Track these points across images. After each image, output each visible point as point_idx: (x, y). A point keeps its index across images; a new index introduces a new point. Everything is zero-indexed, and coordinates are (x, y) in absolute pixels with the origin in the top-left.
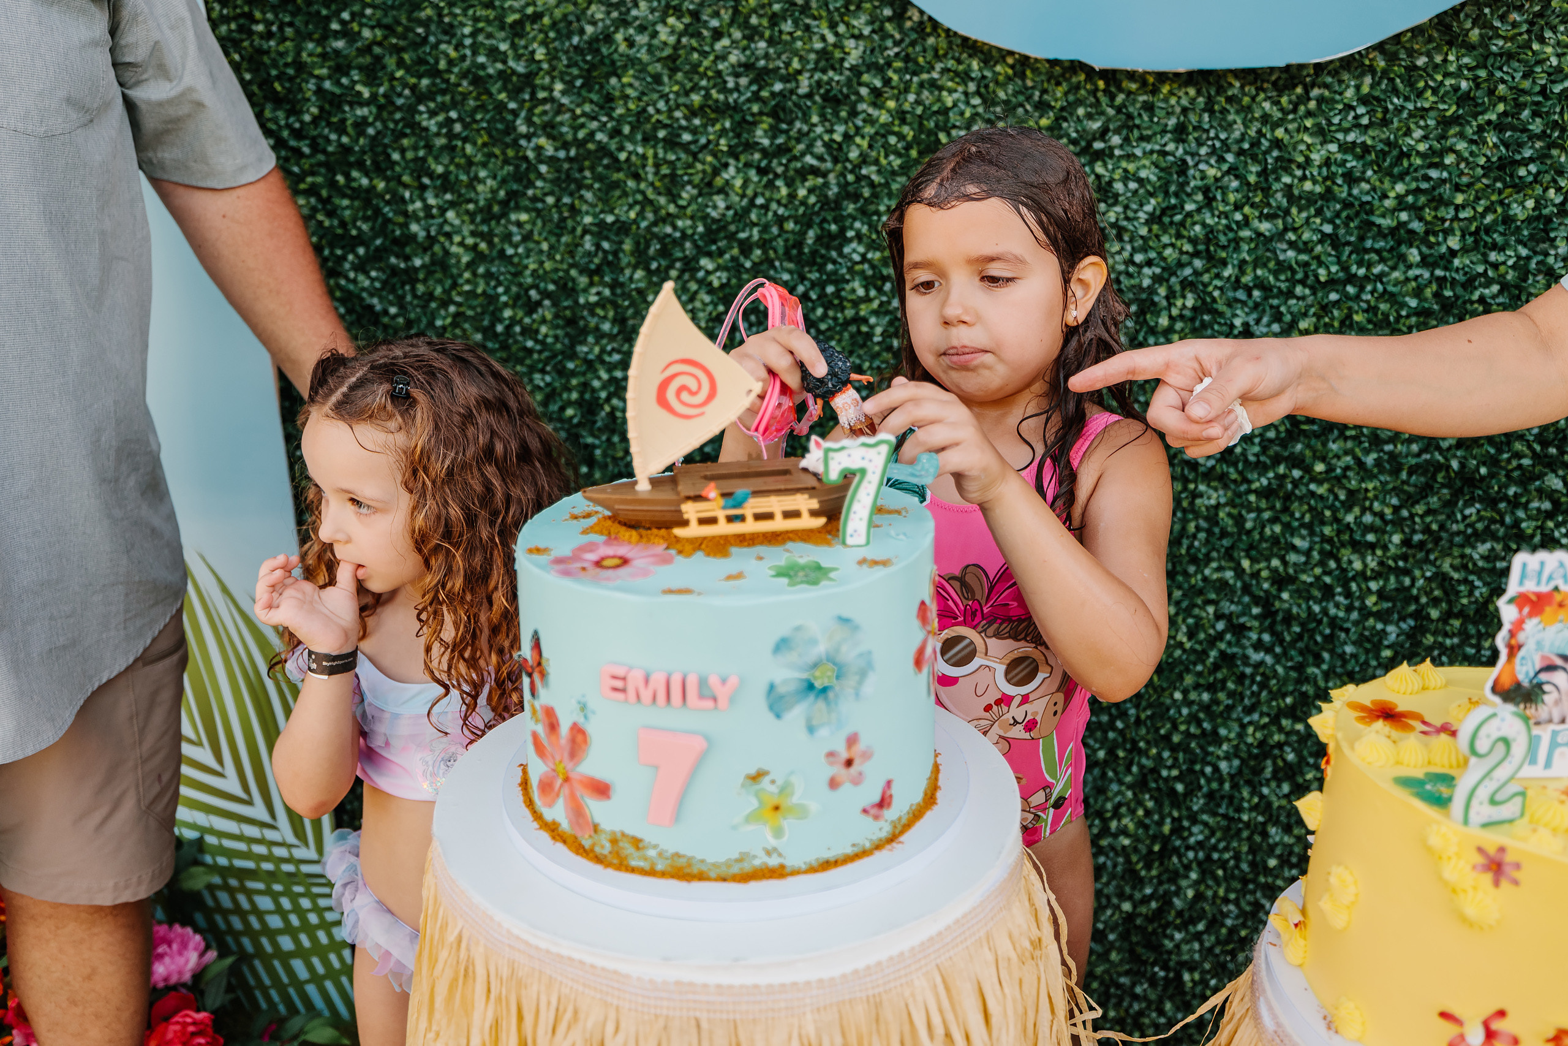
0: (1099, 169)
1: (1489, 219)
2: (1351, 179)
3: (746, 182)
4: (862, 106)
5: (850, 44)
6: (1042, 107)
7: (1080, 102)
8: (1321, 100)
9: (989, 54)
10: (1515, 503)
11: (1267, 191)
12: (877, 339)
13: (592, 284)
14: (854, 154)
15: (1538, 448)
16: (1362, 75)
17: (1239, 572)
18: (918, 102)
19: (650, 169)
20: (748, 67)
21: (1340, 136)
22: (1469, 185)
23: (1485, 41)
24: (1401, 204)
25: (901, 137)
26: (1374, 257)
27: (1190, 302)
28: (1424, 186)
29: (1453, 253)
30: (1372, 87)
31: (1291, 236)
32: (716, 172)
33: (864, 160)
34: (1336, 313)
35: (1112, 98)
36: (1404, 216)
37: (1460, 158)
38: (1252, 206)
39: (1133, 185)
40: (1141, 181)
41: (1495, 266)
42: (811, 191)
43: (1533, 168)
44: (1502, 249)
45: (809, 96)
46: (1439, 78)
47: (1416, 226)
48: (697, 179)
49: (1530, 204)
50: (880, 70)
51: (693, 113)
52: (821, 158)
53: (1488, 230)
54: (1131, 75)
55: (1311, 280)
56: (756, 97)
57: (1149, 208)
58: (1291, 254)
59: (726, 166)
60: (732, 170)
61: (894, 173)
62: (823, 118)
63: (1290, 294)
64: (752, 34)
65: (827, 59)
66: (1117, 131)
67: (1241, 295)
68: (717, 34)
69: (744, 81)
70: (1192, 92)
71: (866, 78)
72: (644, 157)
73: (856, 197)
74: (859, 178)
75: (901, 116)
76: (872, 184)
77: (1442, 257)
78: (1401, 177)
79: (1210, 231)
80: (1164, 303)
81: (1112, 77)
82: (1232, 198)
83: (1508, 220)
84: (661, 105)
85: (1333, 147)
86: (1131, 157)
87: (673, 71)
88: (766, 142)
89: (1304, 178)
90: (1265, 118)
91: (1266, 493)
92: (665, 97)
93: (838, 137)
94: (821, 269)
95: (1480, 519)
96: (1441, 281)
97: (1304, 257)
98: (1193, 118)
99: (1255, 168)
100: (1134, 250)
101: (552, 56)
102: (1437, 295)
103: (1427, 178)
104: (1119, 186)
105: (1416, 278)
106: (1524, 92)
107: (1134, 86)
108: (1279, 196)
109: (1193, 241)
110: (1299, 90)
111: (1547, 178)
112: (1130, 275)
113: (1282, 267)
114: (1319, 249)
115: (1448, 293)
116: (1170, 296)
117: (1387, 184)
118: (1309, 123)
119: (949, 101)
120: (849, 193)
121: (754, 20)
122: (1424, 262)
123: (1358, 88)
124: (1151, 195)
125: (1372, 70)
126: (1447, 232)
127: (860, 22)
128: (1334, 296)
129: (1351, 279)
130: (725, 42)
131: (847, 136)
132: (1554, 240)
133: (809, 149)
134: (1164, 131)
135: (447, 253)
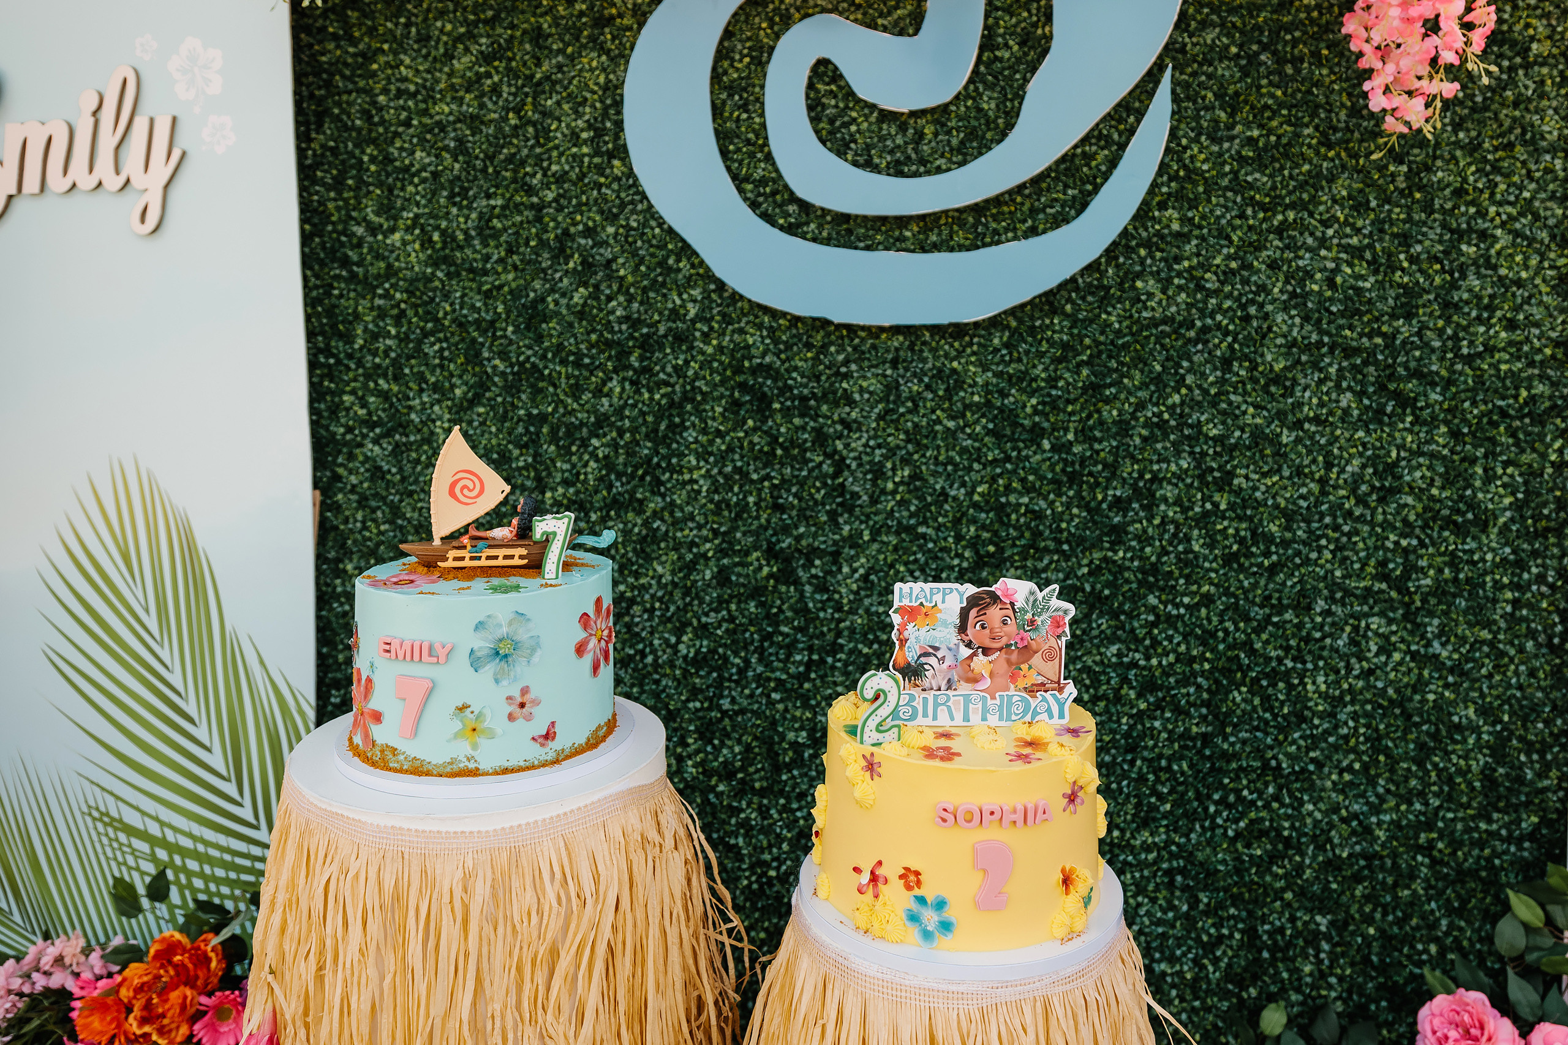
0: (845, 385)
1: (1091, 422)
2: (1003, 394)
3: (623, 389)
4: (696, 344)
5: (690, 305)
6: (809, 346)
7: (832, 343)
8: (979, 344)
9: (774, 314)
10: (1130, 616)
11: (950, 400)
12: (704, 494)
13: (521, 454)
14: (690, 373)
15: (1140, 576)
16: (1003, 331)
18: (731, 341)
19: (563, 380)
20: (627, 318)
21: (994, 367)
22: (1076, 400)
23: (1074, 312)
24: (1036, 412)
25: (721, 363)
26: (1021, 445)
27: (906, 473)
28: (1047, 399)
29: (1071, 443)
30: (1009, 338)
31: (968, 430)
32: (604, 383)
33: (697, 377)
34: (1001, 482)
35: (852, 340)
36: (1037, 419)
37: (1068, 384)
38: (943, 410)
39: (866, 396)
40: (871, 393)
41: (1098, 452)
42: (663, 396)
43: (1113, 390)
44: (1100, 442)
45: (665, 336)
46: (1049, 333)
47: (1046, 425)
48: (592, 387)
49: (1115, 413)
50: (707, 321)
51: (592, 346)
52: (669, 375)
53: (1091, 429)
54: (863, 328)
55: (983, 460)
56: (631, 337)
57: (876, 410)
58: (969, 442)
59: (611, 379)
60: (615, 382)
61: (716, 385)
62: (673, 351)
63: (970, 469)
64: (631, 298)
66: (855, 362)
67: (940, 469)
68: (610, 299)
69: (624, 327)
70: (901, 338)
71: (698, 325)
72: (560, 373)
73: (692, 400)
74: (693, 388)
75: (720, 349)
76: (701, 392)
77: (1063, 445)
78: (1031, 395)
79: (916, 426)
80: (890, 473)
81: (849, 327)
82: (928, 405)
83: (1101, 422)
84: (572, 340)
85: (990, 374)
86: (865, 378)
87: (581, 320)
88: (636, 364)
89: (973, 394)
90: (946, 355)
92: (575, 336)
93: (680, 362)
94: (669, 447)
95: (1109, 627)
96: (1065, 461)
97: (977, 444)
98: (902, 353)
99: (943, 387)
100: (869, 438)
101: (508, 312)
102: (1063, 471)
103: (1049, 395)
104: (857, 397)
105: (1049, 459)
106: (1101, 343)
107: (863, 334)
108: (959, 404)
109: (907, 432)
110: (967, 339)
111: (1122, 396)
112: (867, 454)
113: (964, 451)
114: (987, 439)
115: (1069, 469)
116: (894, 469)
117: (1024, 398)
118: (973, 359)
119: (751, 341)
120: (686, 398)
121: (632, 290)
122: (1054, 448)
123: (1001, 338)
124: (878, 402)
125: (1008, 327)
126: (1066, 430)
127: (696, 293)
128: (998, 470)
129: (1008, 459)
130: (614, 303)
131: (687, 362)
132: (1131, 436)
133: (663, 369)
134: (884, 363)
135: (432, 433)
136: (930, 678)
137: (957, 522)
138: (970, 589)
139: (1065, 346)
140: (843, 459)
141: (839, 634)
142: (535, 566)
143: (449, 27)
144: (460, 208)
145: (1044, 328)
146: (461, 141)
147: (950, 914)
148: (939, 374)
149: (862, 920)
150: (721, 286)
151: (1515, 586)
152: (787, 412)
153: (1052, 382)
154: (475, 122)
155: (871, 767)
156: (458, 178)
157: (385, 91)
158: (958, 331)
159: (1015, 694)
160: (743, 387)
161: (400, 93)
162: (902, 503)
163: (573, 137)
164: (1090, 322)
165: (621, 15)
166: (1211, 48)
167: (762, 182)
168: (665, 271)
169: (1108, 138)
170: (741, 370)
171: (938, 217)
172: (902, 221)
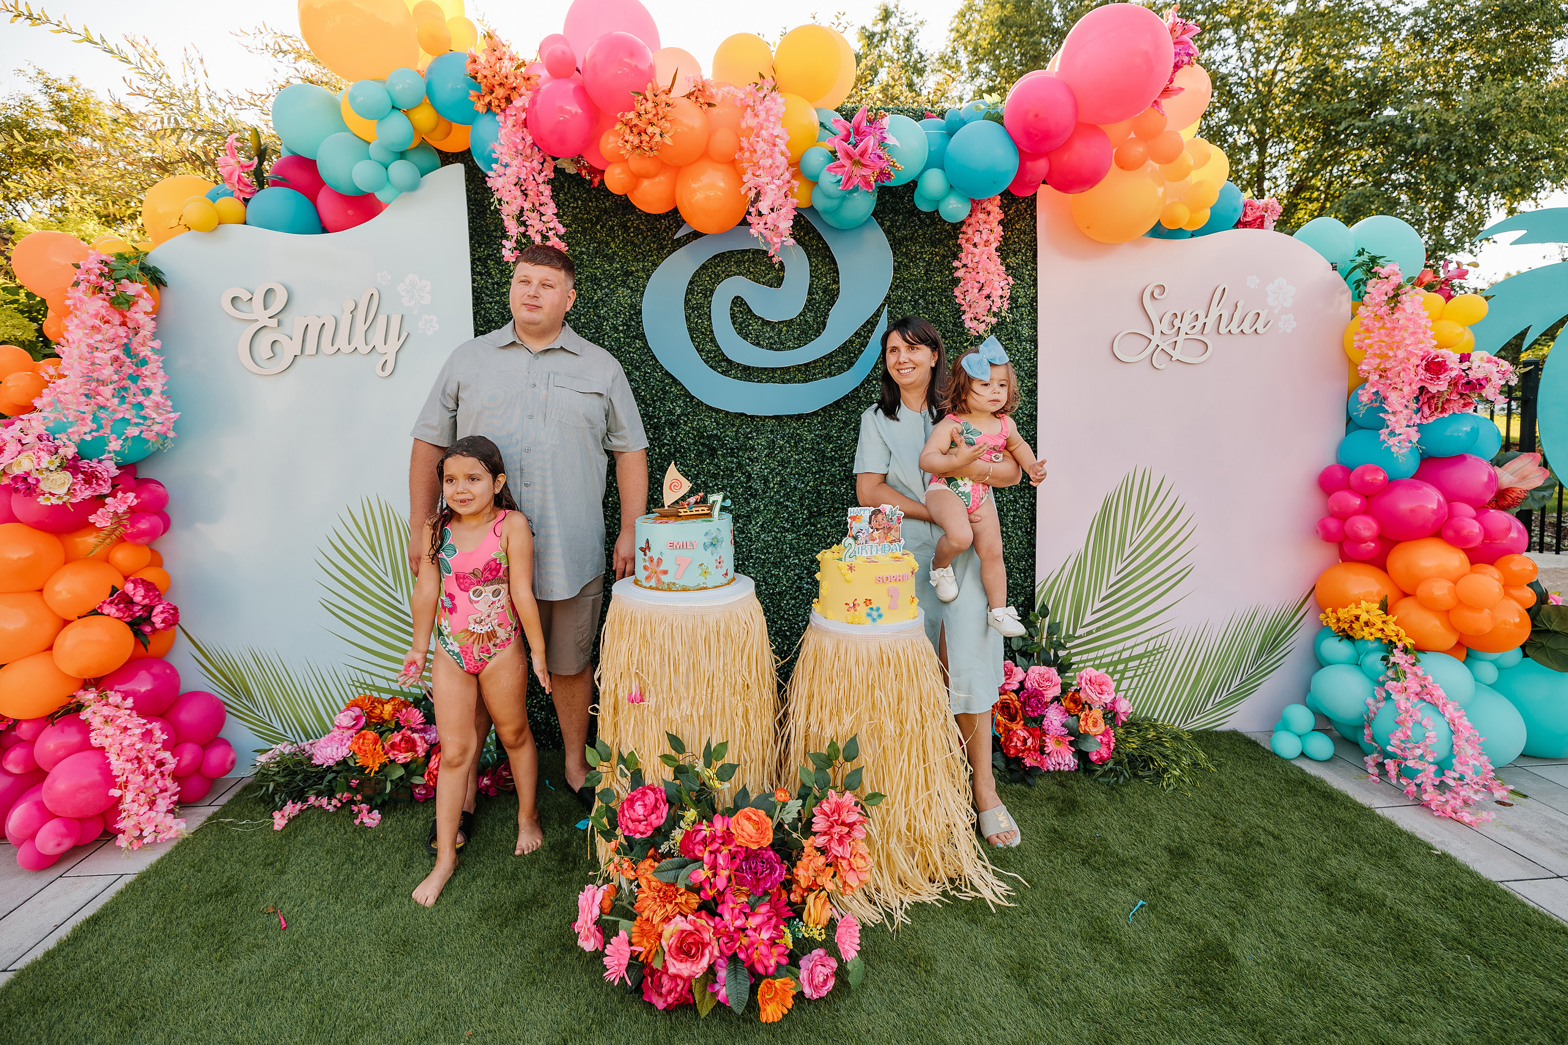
0: (750, 442)
2: (818, 444)
4: (681, 426)
5: (677, 408)
6: (733, 425)
7: (744, 424)
8: (809, 423)
9: (718, 411)
11: (796, 447)
16: (818, 416)
17: (800, 559)
18: (698, 424)
21: (815, 432)
23: (847, 408)
27: (778, 479)
30: (821, 419)
33: (682, 440)
35: (752, 423)
38: (794, 451)
39: (760, 447)
40: (762, 445)
50: (686, 415)
54: (758, 417)
57: (765, 453)
65: (671, 413)
66: (755, 432)
70: (774, 421)
71: (682, 418)
75: (693, 428)
79: (782, 459)
80: (771, 480)
81: (752, 417)
82: (787, 450)
85: (813, 435)
86: (759, 439)
89: (806, 444)
90: (794, 428)
91: (804, 535)
98: (775, 428)
100: (762, 465)
104: (756, 447)
107: (758, 419)
109: (778, 462)
110: (803, 420)
112: (761, 472)
113: (803, 468)
116: (773, 477)
118: (806, 429)
119: (706, 424)
123: (818, 420)
124: (765, 449)
125: (821, 415)
127: (680, 402)
129: (822, 471)
134: (767, 432)
136: (861, 540)
137: (801, 498)
138: (873, 509)
139: (844, 422)
140: (750, 475)
141: (750, 552)
142: (709, 515)
145: (835, 415)
147: (881, 612)
148: (791, 437)
149: (850, 619)
150: (693, 397)
151: (1016, 510)
152: (723, 456)
153: (839, 438)
155: (851, 568)
158: (799, 417)
159: (886, 543)
160: (703, 444)
162: (778, 492)
163: (615, 329)
164: (854, 412)
165: (637, 271)
166: (900, 297)
167: (709, 352)
168: (665, 393)
169: (860, 334)
170: (703, 437)
171: (789, 368)
172: (774, 370)
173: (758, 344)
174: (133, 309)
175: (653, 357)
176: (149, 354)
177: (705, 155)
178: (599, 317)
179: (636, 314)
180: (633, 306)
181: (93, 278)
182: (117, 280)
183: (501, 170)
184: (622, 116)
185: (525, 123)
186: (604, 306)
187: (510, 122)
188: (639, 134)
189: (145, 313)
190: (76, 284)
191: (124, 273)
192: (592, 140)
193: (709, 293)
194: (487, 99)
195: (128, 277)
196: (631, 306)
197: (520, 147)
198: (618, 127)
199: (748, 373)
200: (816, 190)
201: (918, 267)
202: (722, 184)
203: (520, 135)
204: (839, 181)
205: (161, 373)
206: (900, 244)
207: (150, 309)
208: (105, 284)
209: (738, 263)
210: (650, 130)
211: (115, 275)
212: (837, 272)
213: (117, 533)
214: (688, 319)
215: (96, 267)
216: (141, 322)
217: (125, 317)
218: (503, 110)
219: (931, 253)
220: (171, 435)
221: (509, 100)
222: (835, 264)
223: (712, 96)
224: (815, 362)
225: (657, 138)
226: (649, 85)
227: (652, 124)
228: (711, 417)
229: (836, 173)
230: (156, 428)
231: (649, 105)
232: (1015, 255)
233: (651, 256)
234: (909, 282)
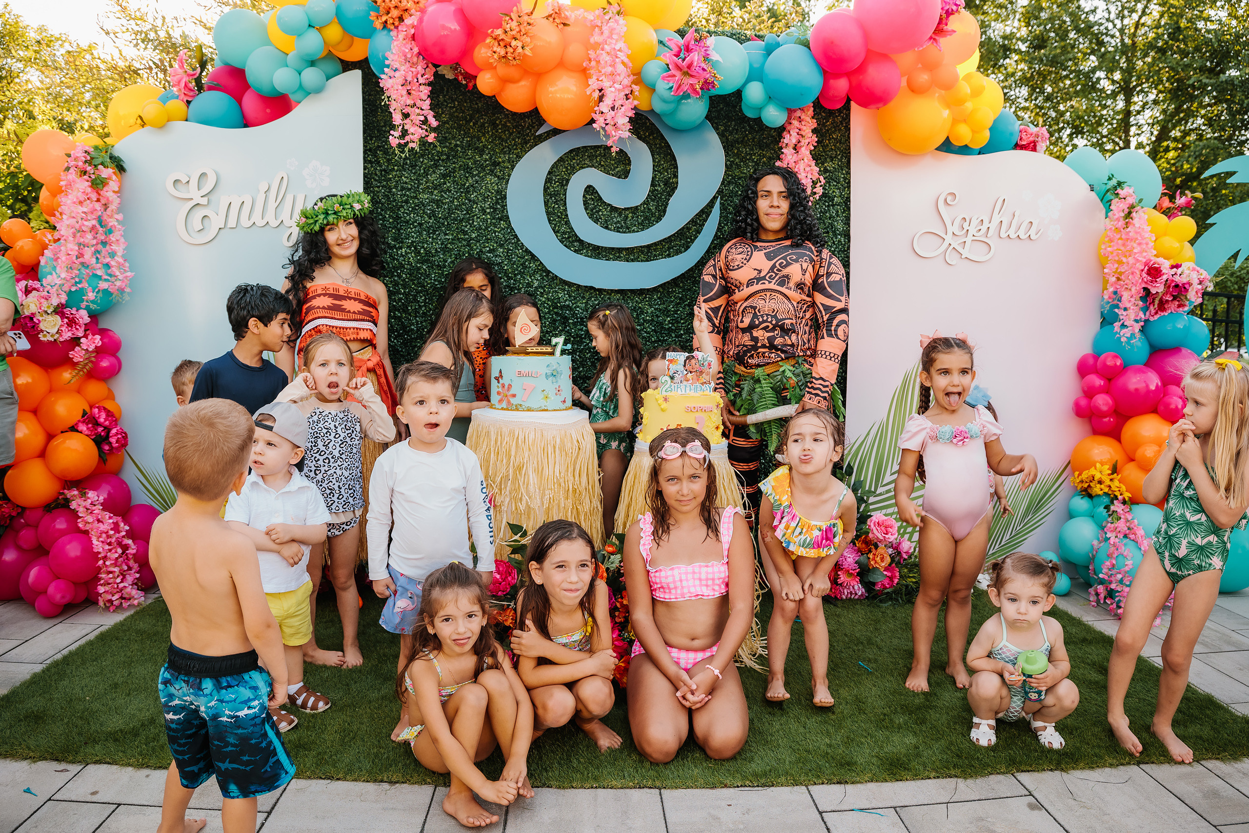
2: (658, 316)
5: (535, 282)
6: (583, 298)
7: (593, 296)
8: (649, 297)
9: (570, 284)
16: (658, 292)
21: (654, 307)
23: (684, 286)
30: (660, 295)
35: (601, 295)
46: (675, 294)
50: (542, 288)
54: (605, 290)
64: (510, 278)
65: (529, 285)
70: (619, 295)
71: (540, 289)
75: (548, 299)
81: (600, 290)
85: (653, 309)
89: (647, 316)
90: (637, 301)
107: (606, 293)
110: (644, 295)
117: (666, 318)
118: (647, 303)
122: (676, 336)
123: (657, 295)
125: (660, 291)
127: (538, 276)
129: (660, 340)
143: (426, 161)
144: (433, 239)
146: (433, 211)
148: (634, 310)
150: (549, 272)
153: (676, 312)
154: (438, 203)
156: (431, 226)
157: (396, 187)
158: (641, 292)
160: (557, 314)
161: (403, 189)
163: (483, 211)
164: (689, 290)
165: (504, 162)
166: (732, 191)
167: (564, 233)
168: (525, 267)
169: (696, 222)
170: (556, 307)
171: (633, 248)
172: (620, 250)
173: (607, 228)
174: (105, 189)
175: (516, 237)
176: (116, 224)
177: (561, 64)
178: (470, 201)
179: (501, 198)
180: (499, 192)
181: (80, 164)
182: (95, 166)
183: (391, 73)
184: (492, 32)
185: (413, 37)
186: (474, 191)
187: (401, 36)
188: (505, 46)
189: (114, 192)
190: (68, 169)
191: (100, 160)
192: (467, 52)
193: (565, 182)
194: (384, 18)
195: (102, 164)
196: (497, 192)
197: (409, 56)
198: (488, 40)
199: (598, 252)
200: (655, 96)
201: (748, 167)
202: (574, 89)
203: (409, 46)
204: (672, 88)
205: (122, 240)
206: (732, 146)
207: (117, 189)
208: (89, 168)
209: (591, 158)
210: (514, 43)
211: (95, 162)
212: (676, 167)
213: (87, 367)
214: (546, 204)
215: (81, 155)
216: (110, 199)
217: (99, 195)
218: (397, 27)
219: (759, 155)
220: (127, 290)
221: (401, 19)
222: (675, 161)
223: (567, 18)
224: (655, 244)
225: (520, 50)
226: (515, 8)
227: (516, 39)
228: (564, 290)
229: (669, 81)
230: (118, 283)
231: (514, 24)
232: (832, 161)
233: (516, 149)
234: (739, 178)
